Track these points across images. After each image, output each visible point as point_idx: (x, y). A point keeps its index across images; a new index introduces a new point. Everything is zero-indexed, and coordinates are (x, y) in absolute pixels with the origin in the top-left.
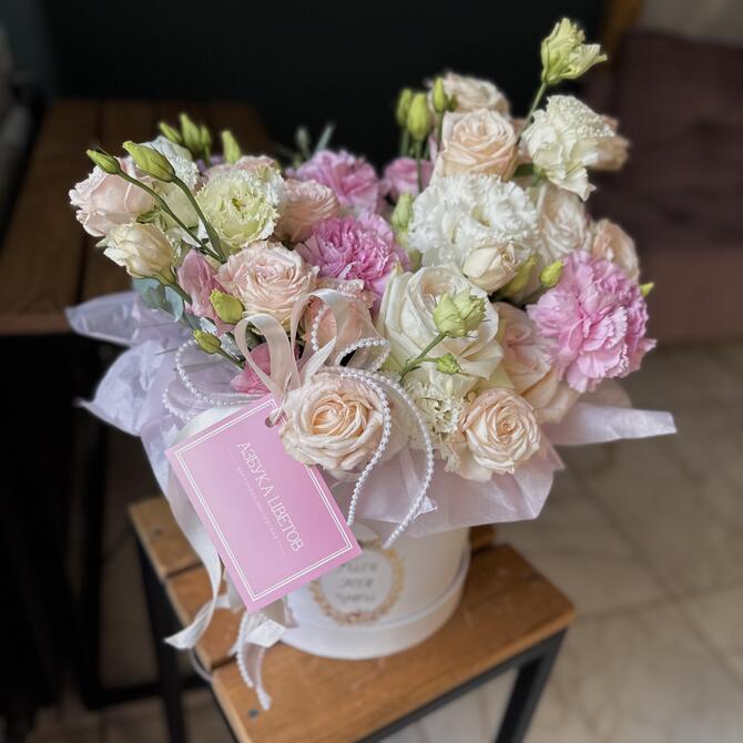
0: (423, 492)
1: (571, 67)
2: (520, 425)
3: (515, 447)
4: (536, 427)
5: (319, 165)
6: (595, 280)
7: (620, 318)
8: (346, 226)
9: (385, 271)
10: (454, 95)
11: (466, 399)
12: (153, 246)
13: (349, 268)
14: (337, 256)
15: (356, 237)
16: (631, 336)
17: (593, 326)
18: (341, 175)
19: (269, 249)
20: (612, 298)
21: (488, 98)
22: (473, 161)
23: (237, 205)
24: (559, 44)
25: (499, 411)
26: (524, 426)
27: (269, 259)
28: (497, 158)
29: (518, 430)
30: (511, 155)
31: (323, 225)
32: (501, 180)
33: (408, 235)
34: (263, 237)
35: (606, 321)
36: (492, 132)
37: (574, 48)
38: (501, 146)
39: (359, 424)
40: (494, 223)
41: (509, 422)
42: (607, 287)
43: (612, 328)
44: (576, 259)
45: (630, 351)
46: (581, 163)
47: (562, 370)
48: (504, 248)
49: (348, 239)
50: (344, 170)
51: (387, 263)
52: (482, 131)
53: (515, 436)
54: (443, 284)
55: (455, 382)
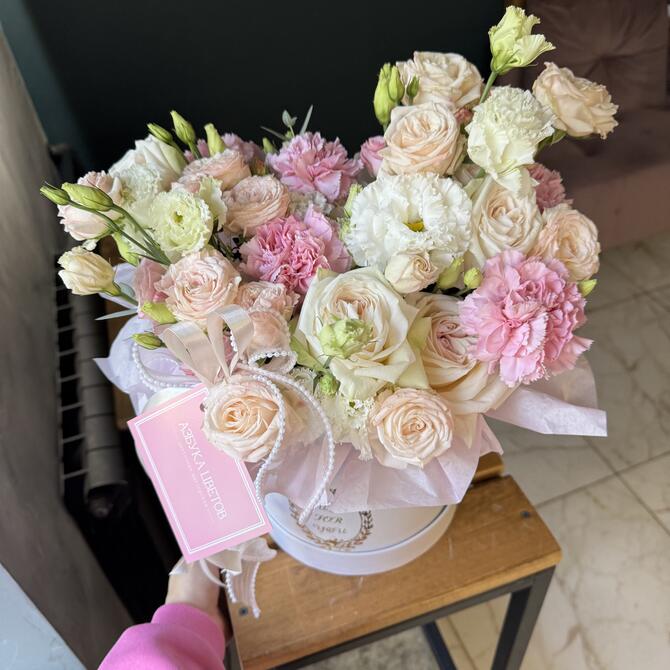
0: (322, 485)
1: (516, 57)
2: (429, 425)
3: (422, 446)
4: (446, 426)
5: (289, 153)
6: (521, 283)
7: (540, 324)
8: (285, 228)
9: (313, 272)
10: (415, 78)
11: (375, 398)
12: (91, 273)
13: (279, 271)
14: (272, 257)
15: (294, 239)
16: (556, 339)
17: (513, 330)
18: (307, 163)
19: (202, 259)
20: (532, 304)
21: (455, 76)
22: (408, 162)
23: (179, 219)
24: (503, 35)
25: (406, 412)
26: (433, 426)
27: (200, 269)
28: (434, 156)
29: (427, 430)
30: (451, 151)
31: (265, 226)
32: (440, 177)
33: (349, 232)
34: (197, 249)
35: (525, 328)
36: (434, 128)
37: (517, 39)
38: (438, 145)
39: (259, 426)
40: (426, 223)
41: (417, 422)
42: (534, 289)
43: (527, 337)
44: (507, 258)
45: (554, 355)
46: (516, 162)
47: (491, 365)
48: (421, 255)
49: (285, 240)
50: (311, 158)
51: (315, 266)
52: (426, 126)
53: (424, 435)
54: (361, 290)
55: (356, 388)
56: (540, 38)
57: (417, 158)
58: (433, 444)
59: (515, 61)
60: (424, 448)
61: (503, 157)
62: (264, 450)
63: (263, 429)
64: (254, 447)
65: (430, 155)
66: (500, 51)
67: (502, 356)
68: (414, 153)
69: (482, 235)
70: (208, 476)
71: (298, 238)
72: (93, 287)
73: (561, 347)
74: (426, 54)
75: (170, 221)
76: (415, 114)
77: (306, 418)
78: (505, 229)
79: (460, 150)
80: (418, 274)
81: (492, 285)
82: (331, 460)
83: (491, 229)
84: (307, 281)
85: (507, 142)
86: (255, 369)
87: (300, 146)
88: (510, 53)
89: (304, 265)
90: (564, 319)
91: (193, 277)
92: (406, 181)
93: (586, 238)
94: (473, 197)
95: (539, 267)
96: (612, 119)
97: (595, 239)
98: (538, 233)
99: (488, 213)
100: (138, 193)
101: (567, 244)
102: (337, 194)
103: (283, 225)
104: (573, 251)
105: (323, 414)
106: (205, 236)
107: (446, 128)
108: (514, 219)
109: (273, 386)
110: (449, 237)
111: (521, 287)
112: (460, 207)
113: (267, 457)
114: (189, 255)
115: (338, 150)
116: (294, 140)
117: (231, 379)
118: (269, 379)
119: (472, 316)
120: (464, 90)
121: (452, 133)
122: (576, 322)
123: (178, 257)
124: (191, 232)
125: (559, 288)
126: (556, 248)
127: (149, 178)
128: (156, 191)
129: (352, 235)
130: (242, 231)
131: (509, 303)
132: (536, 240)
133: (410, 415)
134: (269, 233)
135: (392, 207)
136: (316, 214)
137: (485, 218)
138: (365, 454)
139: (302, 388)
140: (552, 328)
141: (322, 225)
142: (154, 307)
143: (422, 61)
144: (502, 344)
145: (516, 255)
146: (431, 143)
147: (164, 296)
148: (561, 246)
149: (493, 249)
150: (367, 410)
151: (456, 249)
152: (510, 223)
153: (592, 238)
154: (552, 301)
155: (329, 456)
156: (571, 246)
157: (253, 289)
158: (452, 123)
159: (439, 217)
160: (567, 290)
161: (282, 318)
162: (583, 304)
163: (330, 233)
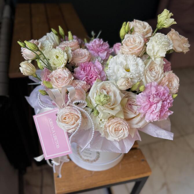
0: (89, 142)
1: (165, 24)
2: (122, 129)
3: (120, 135)
4: (127, 131)
5: (92, 44)
6: (156, 92)
7: (160, 105)
8: (89, 65)
9: (95, 80)
10: (133, 27)
11: (108, 119)
12: (29, 69)
13: (85, 77)
14: (83, 73)
15: (91, 69)
16: (163, 110)
17: (151, 105)
18: (97, 47)
19: (63, 70)
20: (158, 99)
21: (145, 28)
22: (128, 51)
23: (57, 57)
24: (162, 17)
25: (116, 124)
26: (124, 130)
27: (62, 73)
28: (136, 50)
29: (122, 130)
30: (141, 50)
31: (83, 64)
32: (137, 57)
33: (107, 69)
34: (61, 67)
35: (155, 105)
36: (137, 42)
37: (166, 19)
38: (138, 47)
39: (73, 122)
40: (131, 70)
41: (119, 128)
42: (159, 94)
43: (155, 108)
44: (153, 84)
45: (162, 114)
46: (160, 55)
47: (143, 115)
48: (128, 79)
49: (88, 69)
50: (98, 46)
51: (96, 78)
52: (135, 41)
53: (121, 132)
54: (109, 87)
55: (103, 115)
56: (173, 20)
57: (131, 50)
58: (123, 135)
59: (164, 26)
60: (120, 136)
61: (156, 53)
62: (74, 129)
63: (74, 124)
64: (71, 128)
65: (135, 50)
66: (160, 22)
67: (147, 112)
68: (131, 48)
69: (146, 76)
70: (55, 135)
71: (92, 69)
72: (29, 73)
73: (164, 112)
74: (137, 21)
75: (55, 57)
76: (132, 37)
77: (87, 122)
78: (153, 75)
79: (144, 50)
80: (126, 84)
81: (147, 92)
82: (93, 135)
83: (149, 75)
84: (93, 82)
85: (159, 49)
86: (74, 105)
87: (96, 42)
88: (163, 23)
89: (93, 77)
90: (166, 105)
91: (59, 75)
92: (127, 56)
93: (176, 82)
94: (146, 64)
95: (162, 88)
96: (188, 48)
97: (178, 83)
98: (163, 78)
99: (149, 70)
100: (46, 48)
101: (170, 83)
102: (105, 58)
103: (88, 64)
104: (172, 85)
105: (92, 122)
106: (64, 63)
107: (141, 43)
108: (156, 73)
109: (79, 111)
110: (137, 75)
111: (156, 93)
112: (141, 66)
113: (74, 132)
114: (59, 69)
115: (107, 45)
116: (94, 40)
117: (67, 107)
118: (78, 109)
119: (140, 100)
120: (147, 33)
121: (142, 44)
122: (170, 105)
123: (55, 69)
124: (61, 62)
125: (166, 95)
126: (167, 83)
127: (50, 44)
128: (51, 48)
129: (108, 70)
130: (75, 64)
131: (152, 97)
132: (162, 80)
133: (118, 126)
134: (83, 66)
135: (121, 64)
136: (98, 63)
137: (148, 71)
138: (103, 135)
139: (87, 113)
140: (163, 106)
141: (100, 66)
142: (46, 82)
143: (136, 22)
144: (147, 109)
145: (156, 83)
146: (136, 46)
147: (49, 80)
148: (169, 83)
149: (149, 80)
150: (105, 122)
151: (138, 79)
152: (155, 74)
153: (177, 82)
154: (164, 98)
155: (92, 134)
156: (171, 84)
157: (77, 82)
158: (143, 41)
159: (135, 68)
160: (169, 96)
161: (84, 92)
162: (173, 101)
163: (102, 69)
